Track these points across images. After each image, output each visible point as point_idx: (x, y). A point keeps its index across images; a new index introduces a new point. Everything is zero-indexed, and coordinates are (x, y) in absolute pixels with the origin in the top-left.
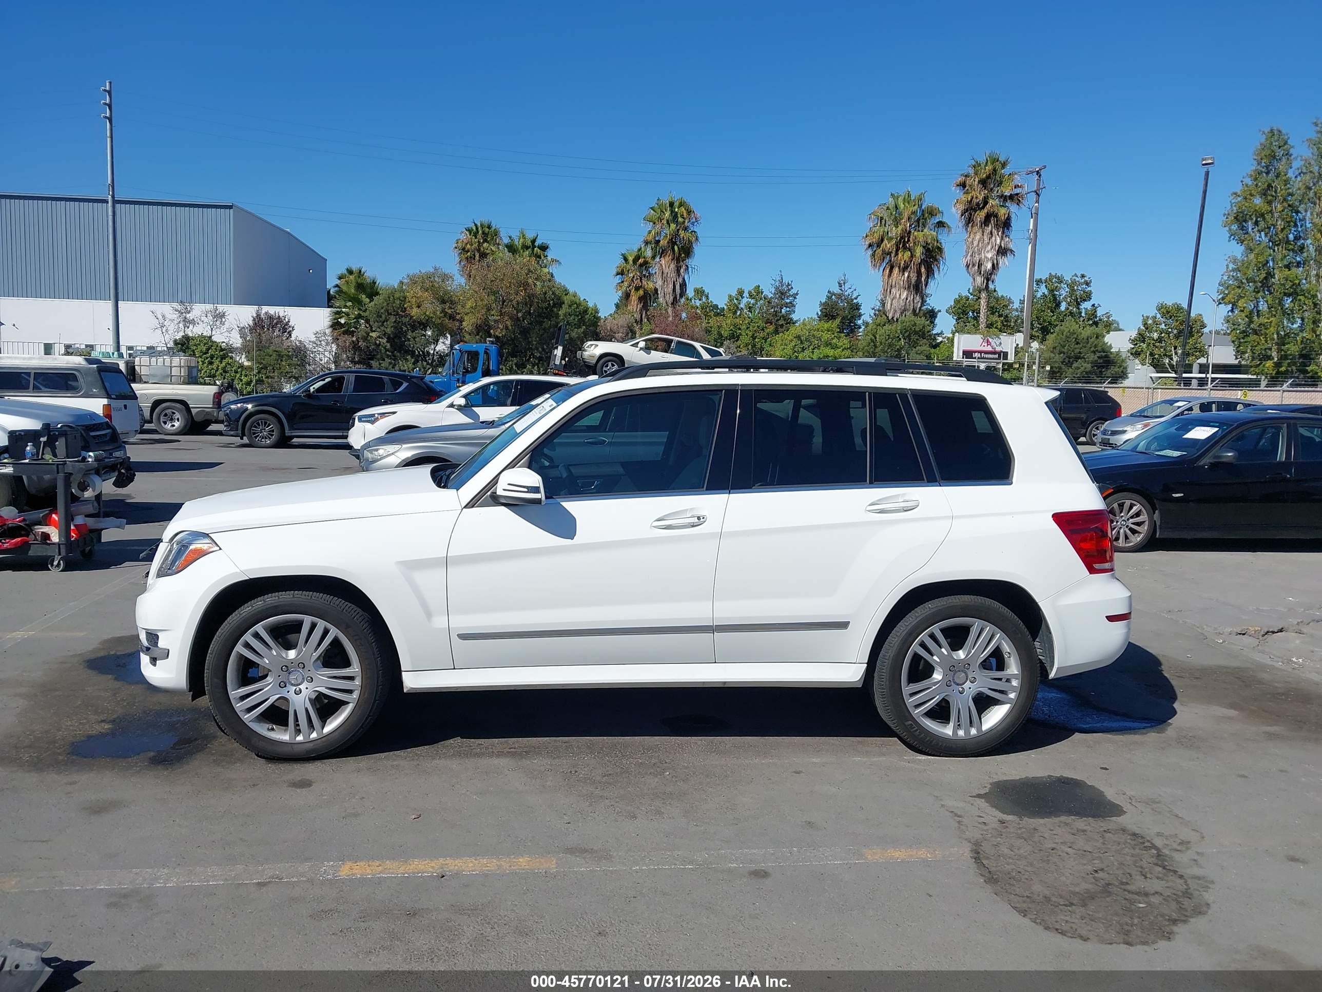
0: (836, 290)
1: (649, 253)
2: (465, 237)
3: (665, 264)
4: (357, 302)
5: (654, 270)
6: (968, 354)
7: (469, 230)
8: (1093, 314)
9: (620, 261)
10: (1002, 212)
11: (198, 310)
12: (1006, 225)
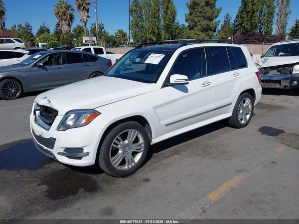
0: (43, 26)
6: (86, 41)
8: (105, 32)
10: (87, 7)
12: (88, 10)
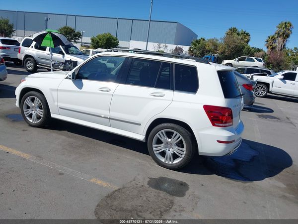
1: (276, 36)
2: (228, 31)
3: (280, 39)
4: (196, 45)
5: (277, 41)
7: (230, 29)
9: (267, 38)
11: (162, 45)
